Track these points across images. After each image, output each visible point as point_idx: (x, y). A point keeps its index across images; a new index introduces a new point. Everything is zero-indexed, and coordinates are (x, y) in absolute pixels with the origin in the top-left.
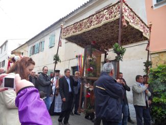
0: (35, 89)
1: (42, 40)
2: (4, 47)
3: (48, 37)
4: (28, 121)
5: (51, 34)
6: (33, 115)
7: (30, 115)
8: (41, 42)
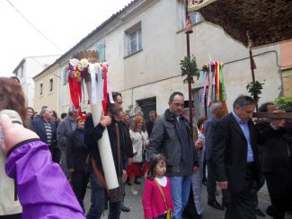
0: (43, 144)
4: (40, 200)
6: (48, 189)
7: (43, 190)
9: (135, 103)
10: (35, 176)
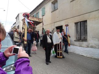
1: (37, 12)
2: (17, 18)
3: (41, 9)
5: (43, 7)
8: (37, 13)
9: (55, 28)
10: (20, 70)
